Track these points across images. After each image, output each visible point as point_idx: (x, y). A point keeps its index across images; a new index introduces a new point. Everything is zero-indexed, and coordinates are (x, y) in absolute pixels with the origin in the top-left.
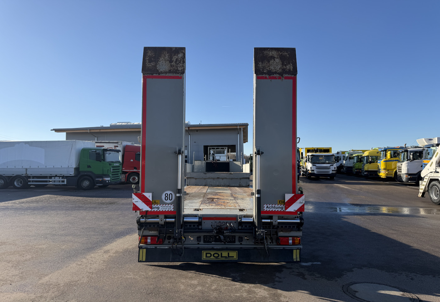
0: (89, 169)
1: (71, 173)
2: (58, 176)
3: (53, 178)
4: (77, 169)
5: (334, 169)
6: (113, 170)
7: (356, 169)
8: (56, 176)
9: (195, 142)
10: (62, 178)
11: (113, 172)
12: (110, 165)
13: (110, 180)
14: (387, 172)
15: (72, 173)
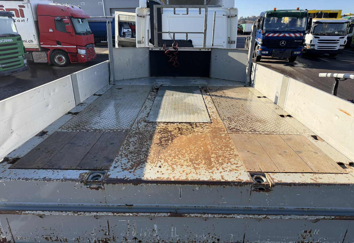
5: (343, 44)
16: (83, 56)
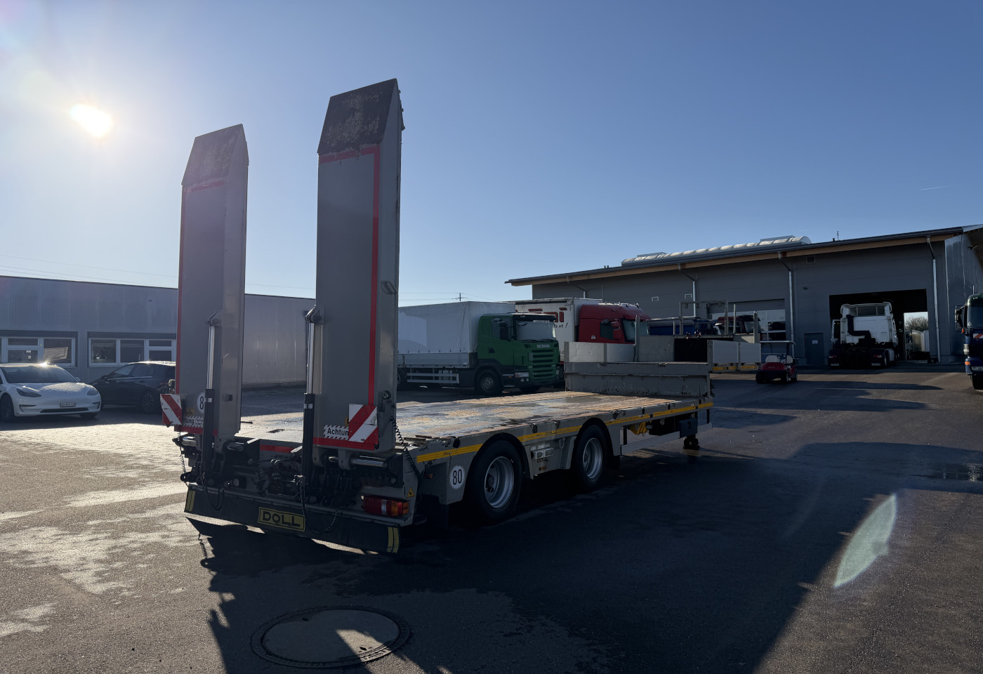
0: (491, 356)
1: (465, 364)
2: (448, 369)
3: (440, 371)
4: (473, 356)
6: (534, 356)
8: (444, 369)
9: (806, 289)
10: (453, 373)
11: (534, 362)
12: (527, 346)
13: (529, 378)
15: (466, 363)
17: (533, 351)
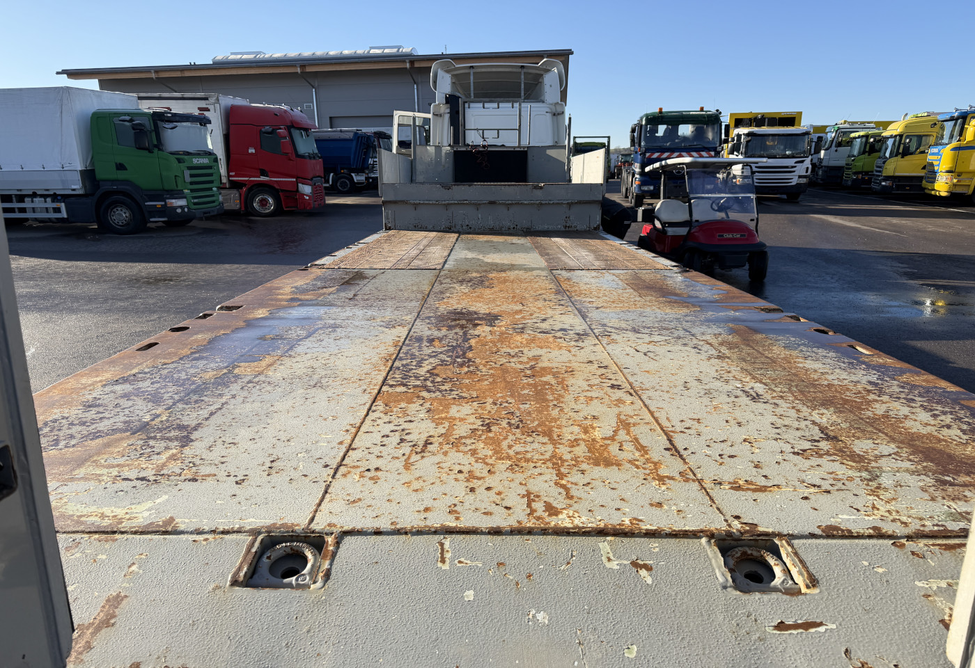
0: (121, 175)
1: (74, 187)
2: (41, 196)
3: (26, 199)
4: (88, 175)
5: (805, 174)
6: (192, 176)
7: (855, 173)
8: (34, 195)
10: (53, 201)
11: (191, 183)
12: (179, 161)
13: (188, 206)
14: (955, 181)
15: (76, 185)
16: (308, 198)
17: (190, 168)
